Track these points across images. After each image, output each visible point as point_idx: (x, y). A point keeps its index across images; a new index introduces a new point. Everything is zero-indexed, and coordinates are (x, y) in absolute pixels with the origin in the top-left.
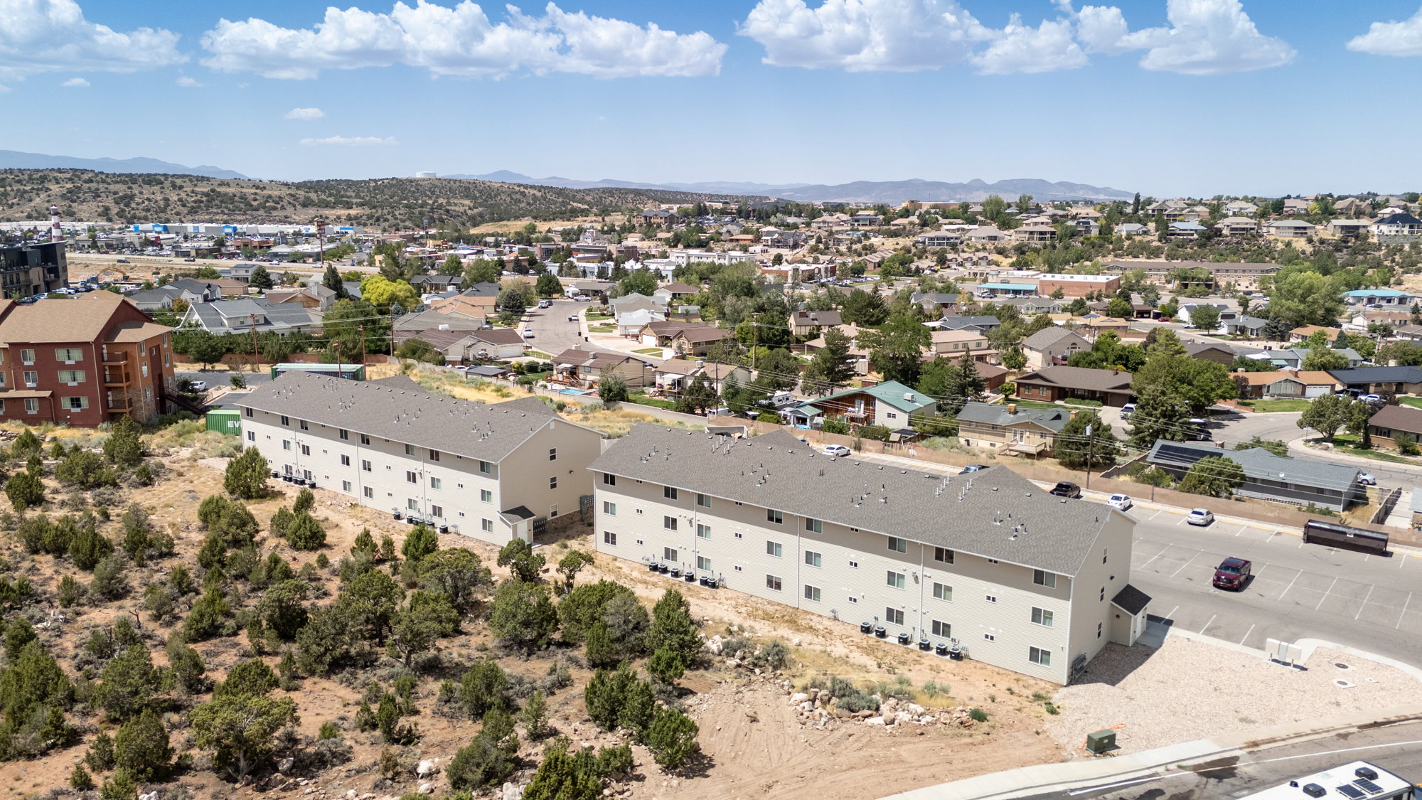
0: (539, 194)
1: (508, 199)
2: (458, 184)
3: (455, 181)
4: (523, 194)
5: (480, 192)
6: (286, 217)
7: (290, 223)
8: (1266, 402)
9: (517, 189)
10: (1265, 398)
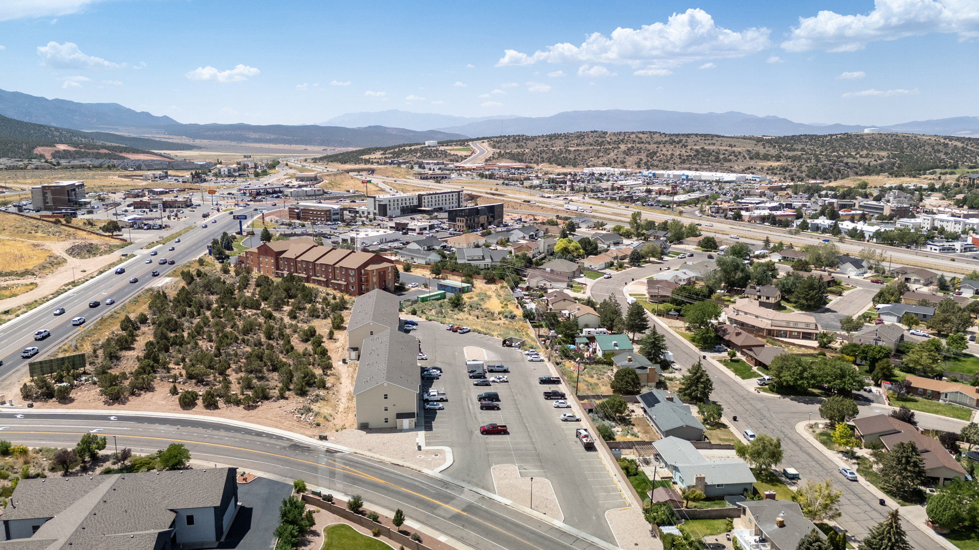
0: (959, 145)
1: (930, 149)
2: (894, 137)
3: (892, 135)
4: (946, 145)
5: (909, 144)
6: (731, 167)
7: (733, 172)
8: (939, 405)
9: (942, 141)
10: (941, 401)
